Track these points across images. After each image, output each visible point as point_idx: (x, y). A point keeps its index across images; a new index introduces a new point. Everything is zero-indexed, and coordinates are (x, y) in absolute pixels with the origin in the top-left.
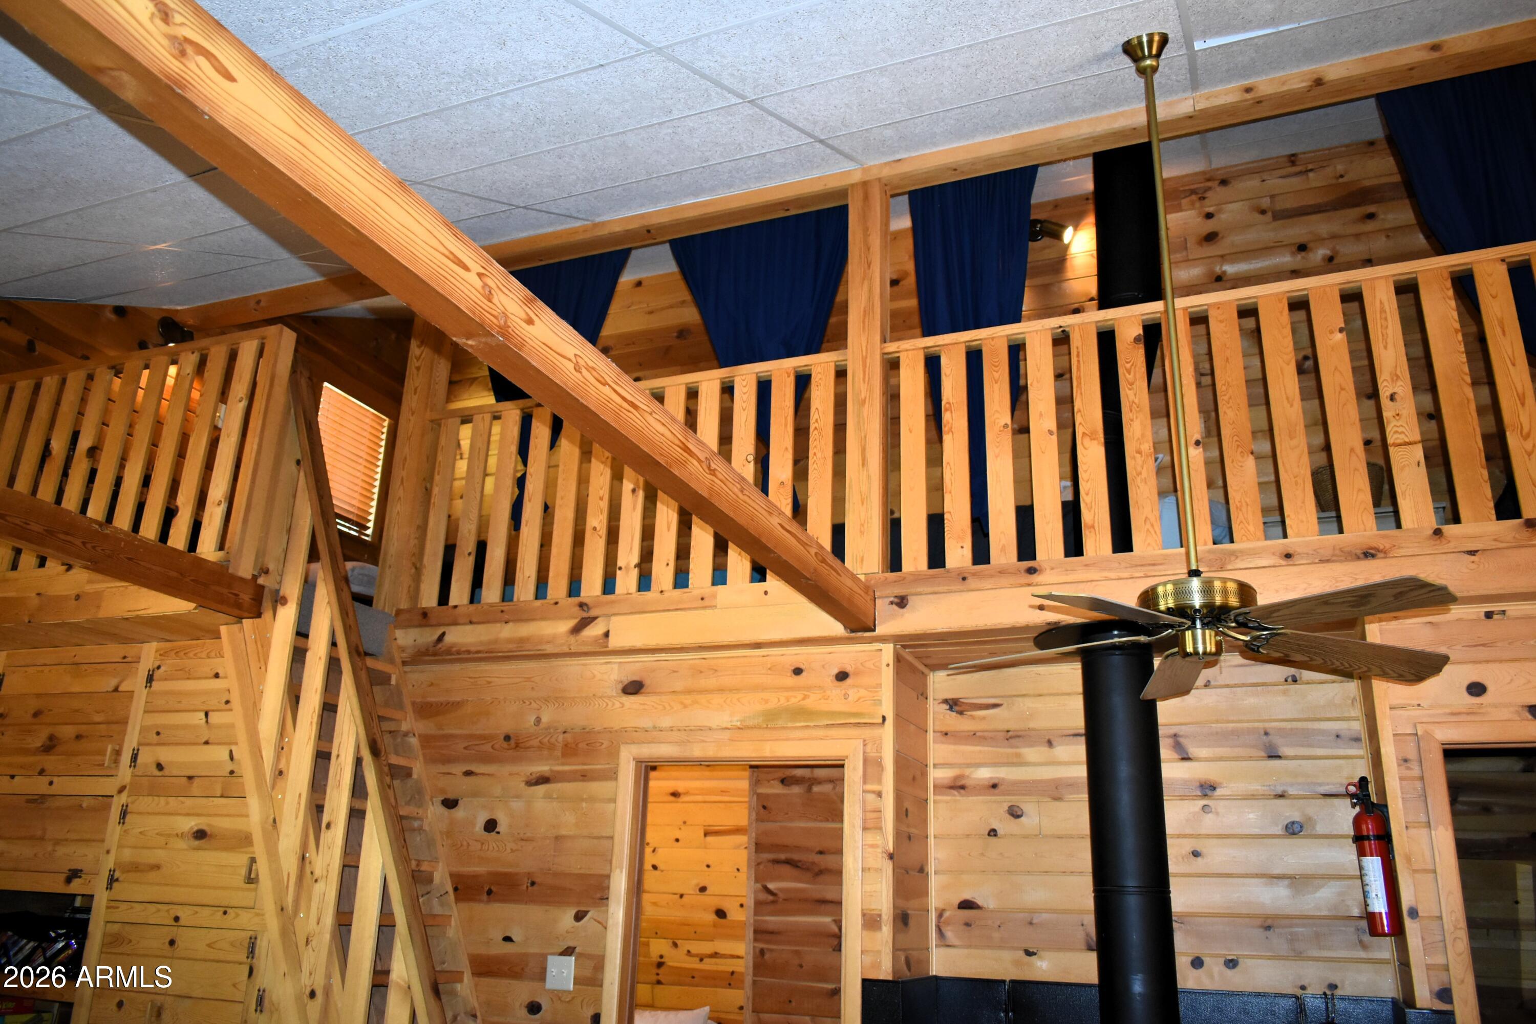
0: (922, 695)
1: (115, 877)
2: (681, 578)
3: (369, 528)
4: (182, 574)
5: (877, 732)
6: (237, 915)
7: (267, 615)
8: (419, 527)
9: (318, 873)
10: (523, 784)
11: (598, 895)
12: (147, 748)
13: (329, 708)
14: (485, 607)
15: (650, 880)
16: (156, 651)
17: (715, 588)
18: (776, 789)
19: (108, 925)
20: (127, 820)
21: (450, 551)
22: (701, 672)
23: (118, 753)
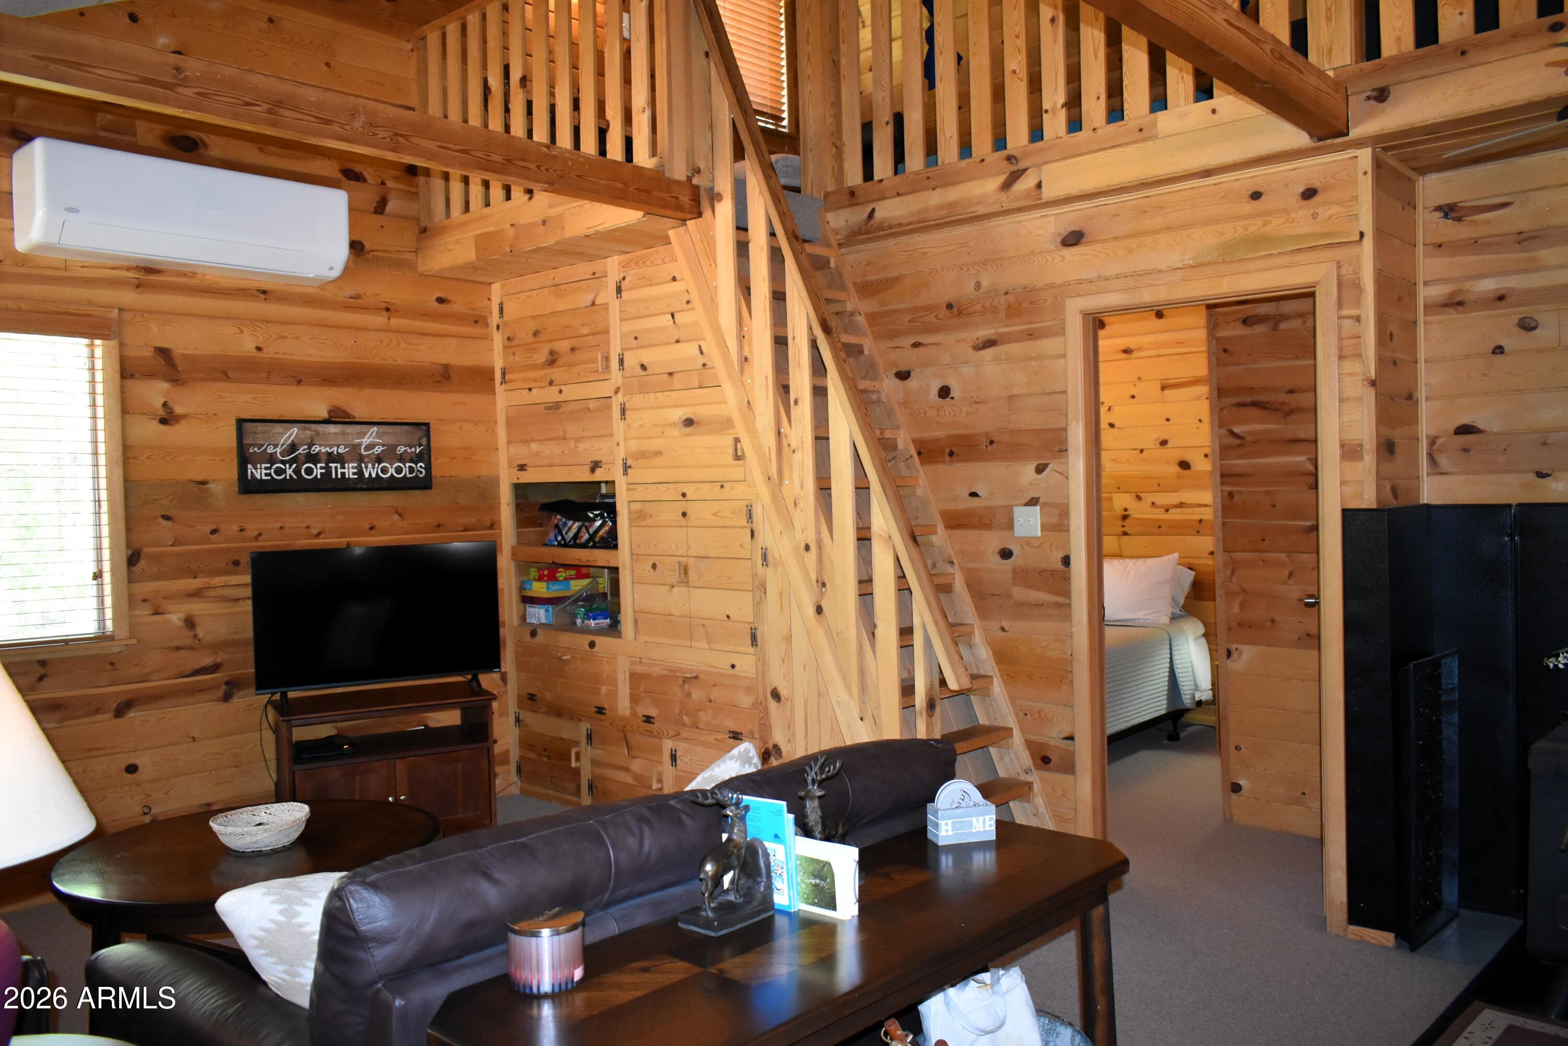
0: (1409, 204)
1: (628, 465)
2: (1115, 112)
3: (784, 119)
4: (625, 185)
5: (1352, 251)
6: (733, 488)
7: (707, 213)
8: (833, 104)
9: (794, 445)
10: (970, 350)
11: (1057, 448)
12: (630, 352)
13: (779, 296)
14: (911, 176)
15: (1107, 437)
16: (619, 264)
17: (1154, 115)
18: (1238, 330)
19: (632, 504)
20: (627, 416)
21: (867, 128)
22: (1145, 212)
23: (607, 359)
